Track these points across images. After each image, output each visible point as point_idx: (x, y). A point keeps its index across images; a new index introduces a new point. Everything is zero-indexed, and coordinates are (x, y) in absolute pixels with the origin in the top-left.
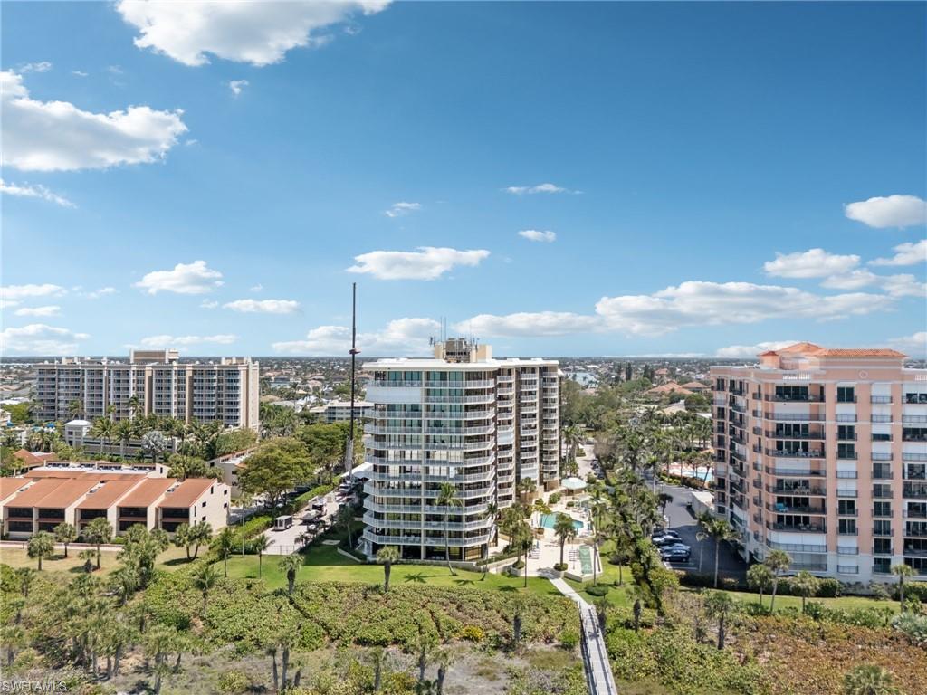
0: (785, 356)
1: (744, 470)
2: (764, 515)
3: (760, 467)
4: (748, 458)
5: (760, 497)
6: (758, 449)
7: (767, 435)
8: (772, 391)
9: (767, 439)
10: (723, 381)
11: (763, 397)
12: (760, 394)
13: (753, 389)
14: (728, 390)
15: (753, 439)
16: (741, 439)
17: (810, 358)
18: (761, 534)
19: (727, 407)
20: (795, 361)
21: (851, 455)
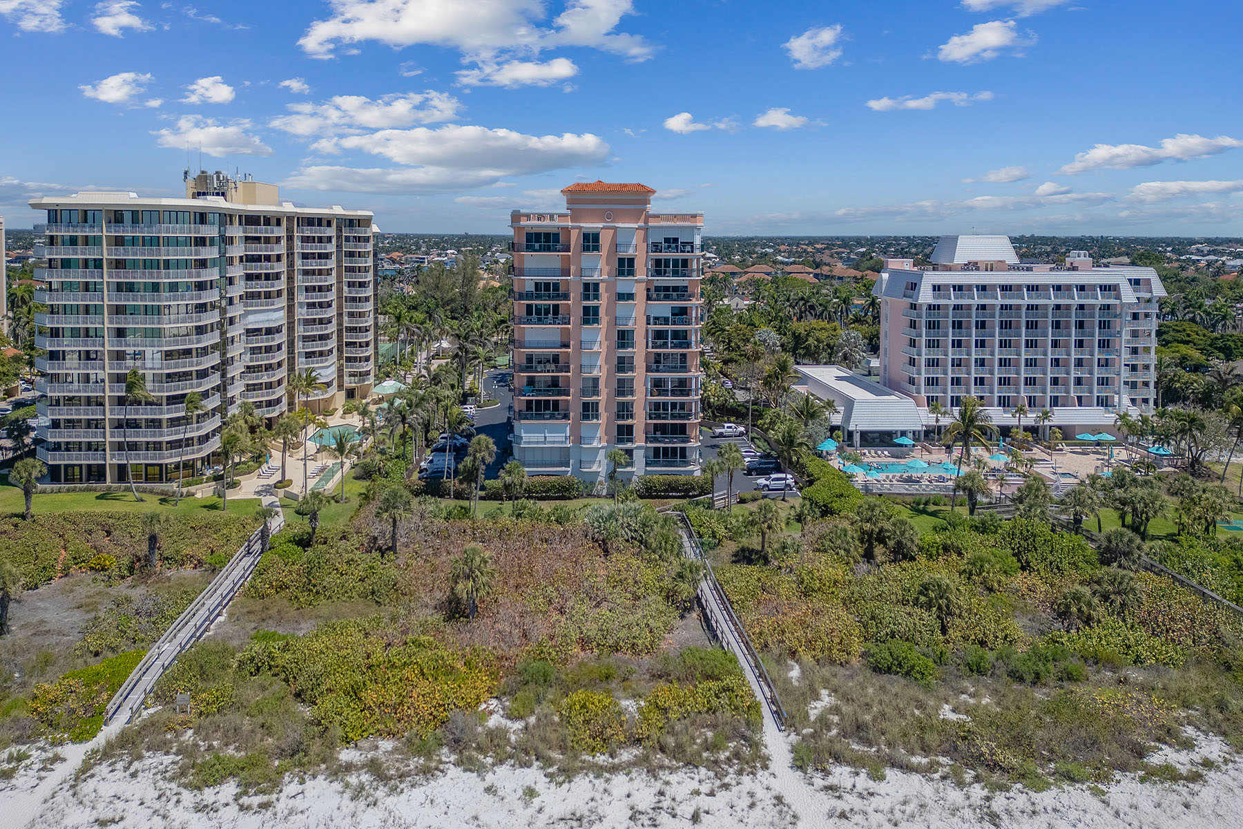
8: (524, 240)
21: (596, 321)
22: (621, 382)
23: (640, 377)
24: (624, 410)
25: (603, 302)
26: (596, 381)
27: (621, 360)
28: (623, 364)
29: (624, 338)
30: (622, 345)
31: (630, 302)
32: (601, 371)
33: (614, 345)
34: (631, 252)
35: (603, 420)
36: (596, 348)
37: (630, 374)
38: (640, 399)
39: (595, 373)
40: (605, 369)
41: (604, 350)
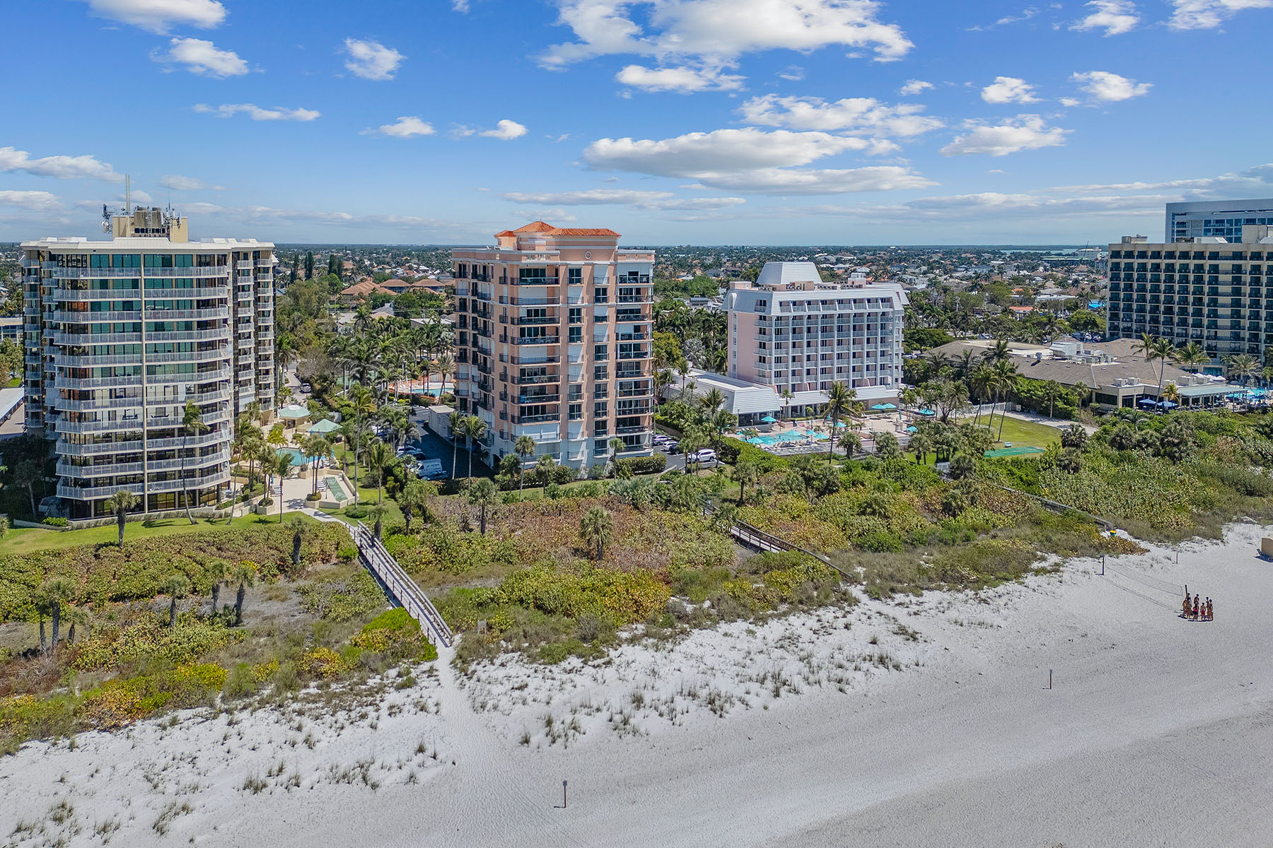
0: (523, 236)
1: (488, 366)
2: (509, 411)
3: (505, 359)
4: (493, 352)
5: (505, 392)
6: (504, 339)
7: (513, 323)
8: (517, 275)
9: (513, 326)
10: (465, 266)
11: (509, 281)
12: (505, 277)
13: (498, 273)
14: (470, 277)
15: (498, 329)
16: (485, 332)
17: (546, 237)
18: (506, 430)
19: (470, 297)
20: (530, 243)
21: (579, 339)
22: (598, 387)
23: (611, 382)
24: (600, 409)
25: (584, 325)
26: (579, 387)
27: (598, 369)
28: (599, 373)
29: (600, 352)
30: (598, 358)
31: (604, 323)
32: (582, 378)
33: (593, 358)
34: (604, 283)
35: (584, 419)
36: (579, 361)
37: (604, 380)
38: (611, 400)
39: (579, 381)
40: (586, 377)
41: (585, 363)
